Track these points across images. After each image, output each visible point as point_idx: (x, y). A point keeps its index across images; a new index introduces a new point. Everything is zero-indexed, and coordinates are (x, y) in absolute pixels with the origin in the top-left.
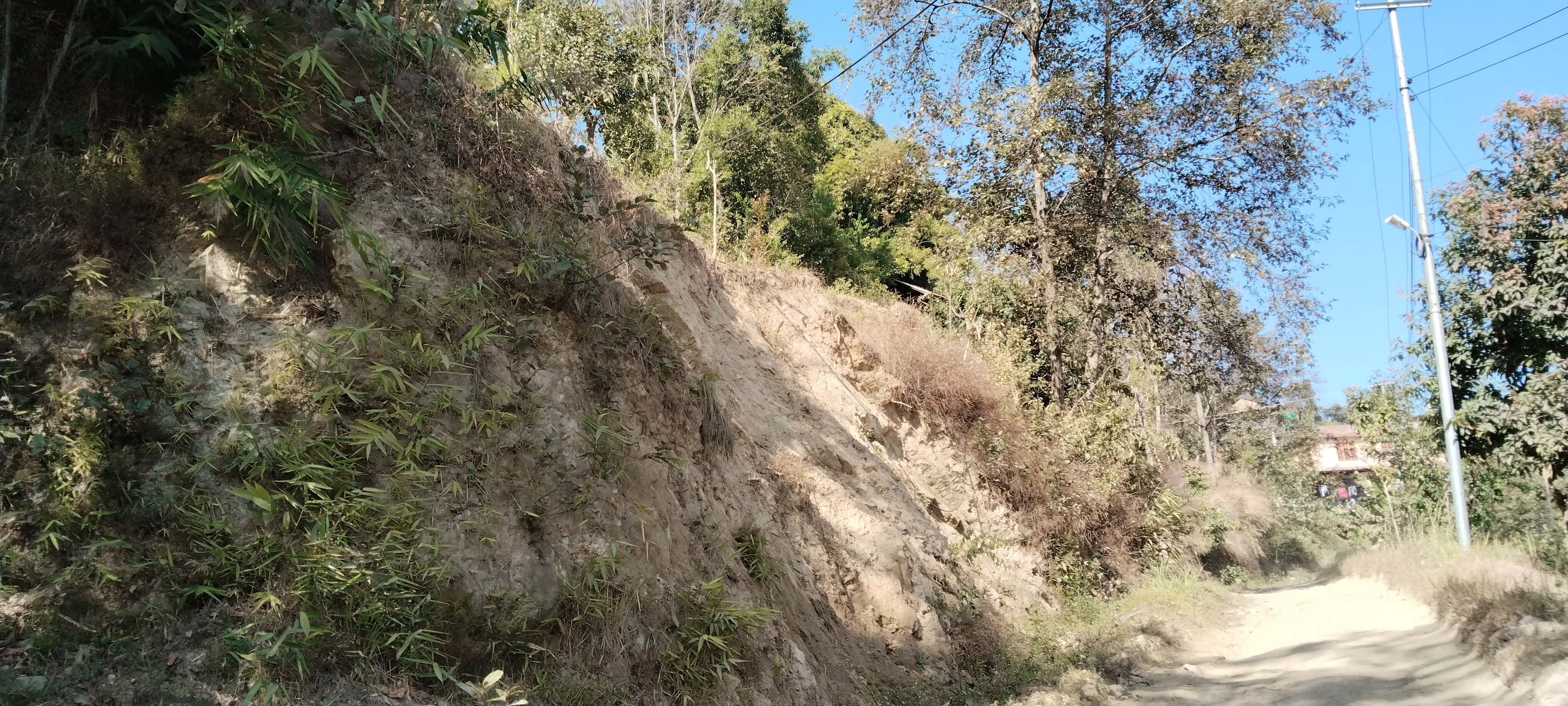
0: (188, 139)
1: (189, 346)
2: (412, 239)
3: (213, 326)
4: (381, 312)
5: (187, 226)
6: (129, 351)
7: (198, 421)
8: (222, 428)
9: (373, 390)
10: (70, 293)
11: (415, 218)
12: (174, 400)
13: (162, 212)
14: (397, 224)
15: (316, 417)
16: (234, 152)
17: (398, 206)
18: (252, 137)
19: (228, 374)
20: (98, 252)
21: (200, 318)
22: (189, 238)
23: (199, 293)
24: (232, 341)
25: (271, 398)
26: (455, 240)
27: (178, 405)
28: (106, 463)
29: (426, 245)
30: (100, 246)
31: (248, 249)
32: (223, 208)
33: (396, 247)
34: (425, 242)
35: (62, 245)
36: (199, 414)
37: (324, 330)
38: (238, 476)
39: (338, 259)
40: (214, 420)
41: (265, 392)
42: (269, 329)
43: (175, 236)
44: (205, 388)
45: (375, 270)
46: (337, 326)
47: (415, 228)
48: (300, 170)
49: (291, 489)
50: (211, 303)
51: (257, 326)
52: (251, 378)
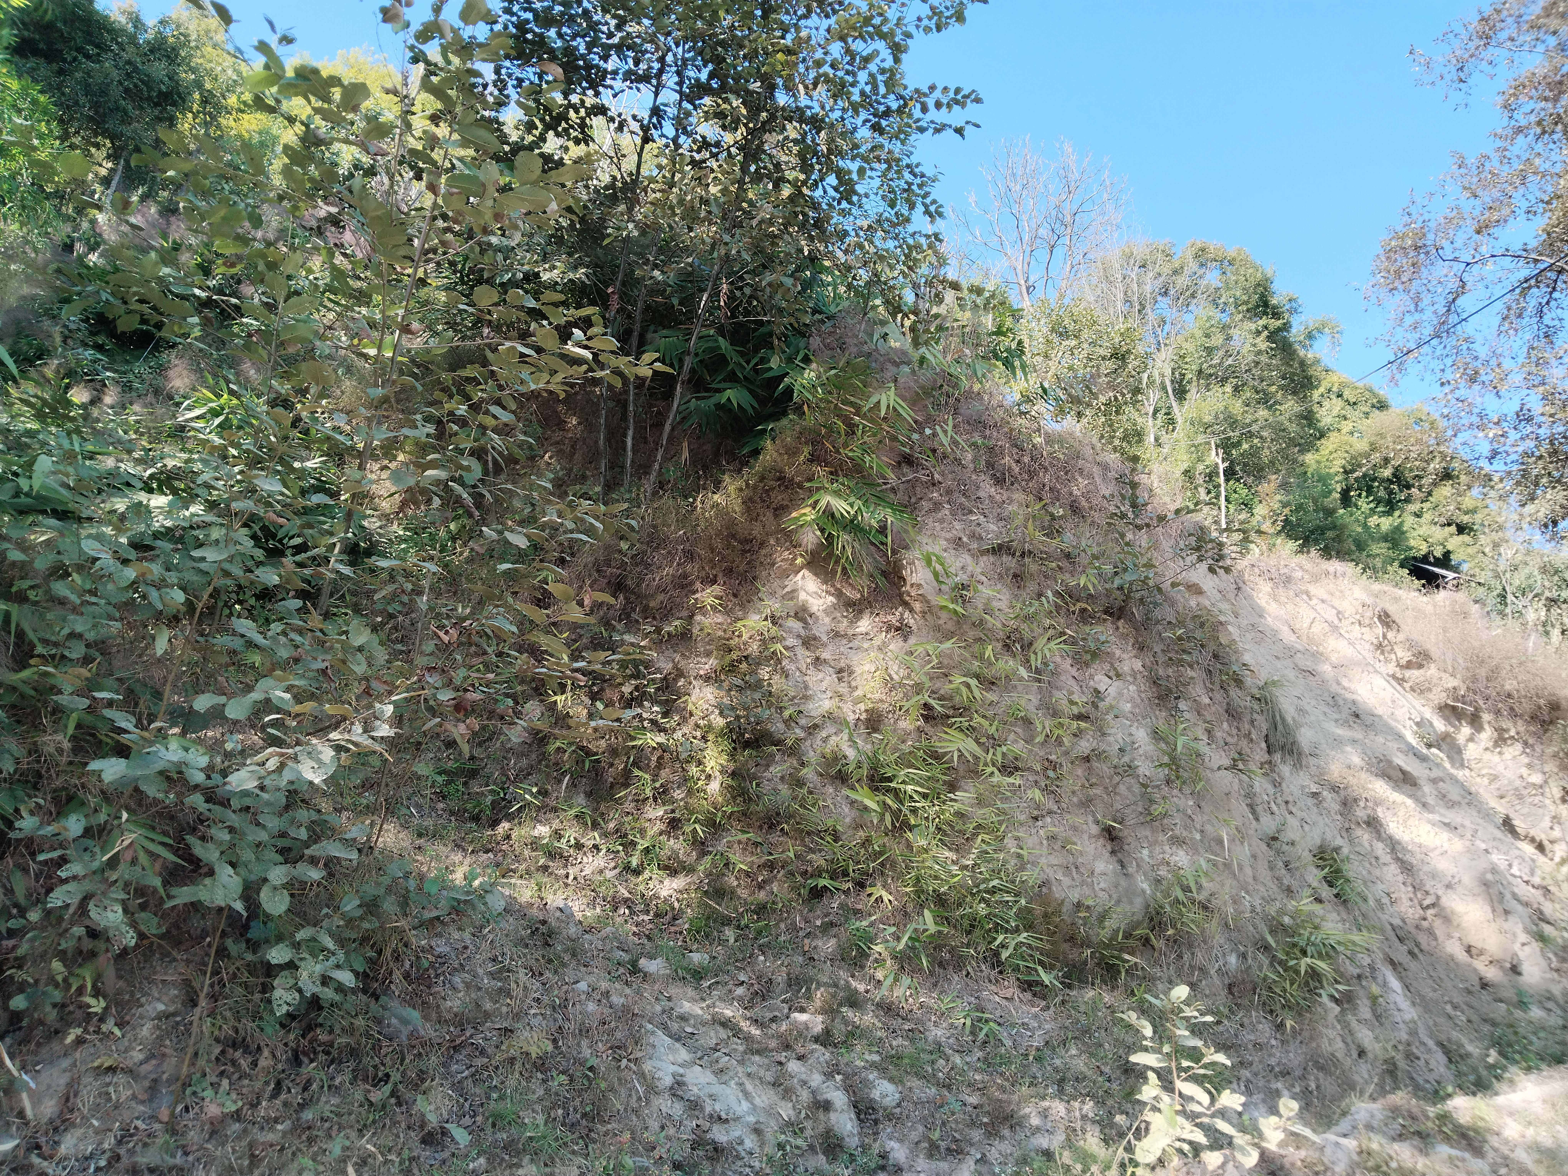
0: (779, 479)
1: (792, 661)
2: (973, 556)
3: (809, 642)
4: (950, 626)
5: (782, 556)
6: (744, 666)
7: (802, 728)
8: (824, 734)
9: (951, 698)
10: (691, 617)
11: (973, 536)
12: (781, 709)
13: (762, 544)
14: (958, 543)
15: (903, 724)
16: (818, 489)
17: (958, 525)
18: (831, 473)
19: (824, 685)
20: (714, 582)
21: (799, 636)
22: (785, 565)
23: (796, 614)
24: (825, 655)
25: (862, 706)
26: (1013, 555)
27: (786, 714)
28: (731, 767)
29: (986, 561)
30: (715, 576)
31: (834, 572)
32: (811, 538)
33: (959, 565)
34: (985, 558)
35: (685, 576)
36: (803, 722)
37: (901, 643)
38: (842, 778)
39: (908, 579)
40: (816, 726)
41: (856, 702)
42: (855, 643)
43: (773, 564)
44: (806, 698)
45: (943, 587)
46: (912, 640)
47: (975, 546)
48: (874, 500)
49: (888, 790)
50: (805, 622)
51: (845, 642)
52: (843, 688)
